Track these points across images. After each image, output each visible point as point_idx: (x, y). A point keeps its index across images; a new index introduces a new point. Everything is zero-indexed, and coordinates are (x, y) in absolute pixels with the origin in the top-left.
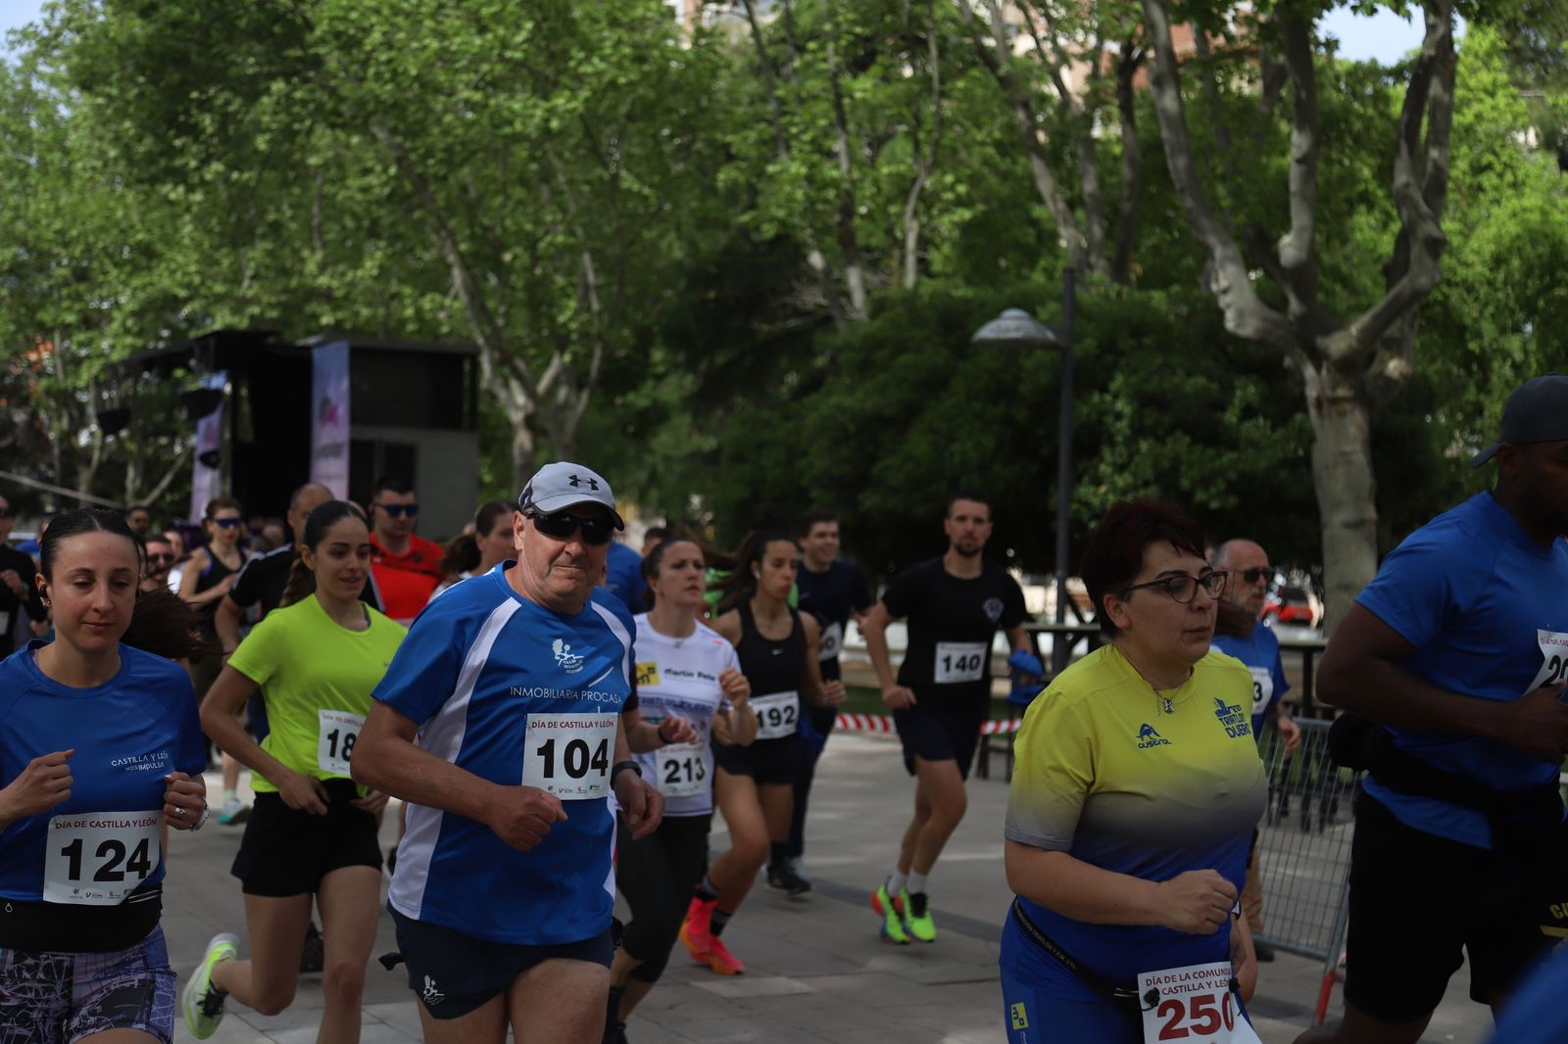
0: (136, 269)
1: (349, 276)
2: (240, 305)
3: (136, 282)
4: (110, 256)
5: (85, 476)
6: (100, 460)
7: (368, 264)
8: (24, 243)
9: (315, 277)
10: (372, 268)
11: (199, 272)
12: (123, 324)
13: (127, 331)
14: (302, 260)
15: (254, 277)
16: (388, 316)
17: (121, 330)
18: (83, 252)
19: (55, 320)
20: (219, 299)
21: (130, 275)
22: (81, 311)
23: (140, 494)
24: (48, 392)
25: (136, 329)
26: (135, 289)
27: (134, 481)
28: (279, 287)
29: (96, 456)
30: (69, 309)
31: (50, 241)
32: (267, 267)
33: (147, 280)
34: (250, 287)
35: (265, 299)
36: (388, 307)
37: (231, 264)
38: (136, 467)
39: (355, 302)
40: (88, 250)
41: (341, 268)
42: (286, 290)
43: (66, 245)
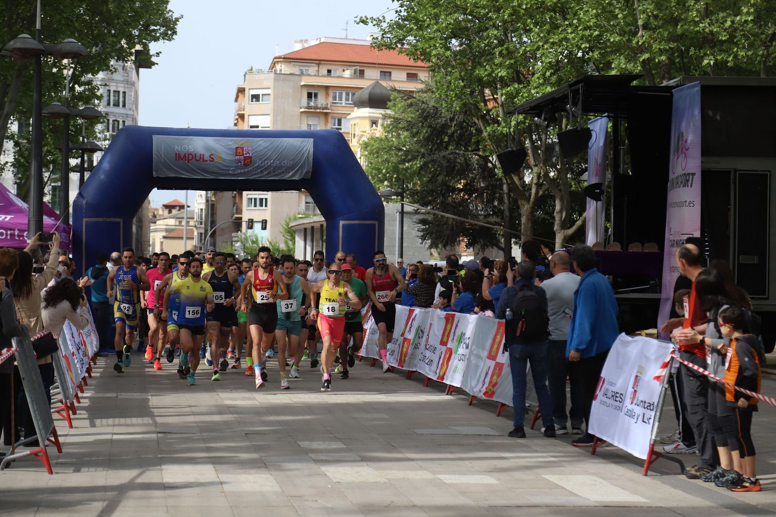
0: (555, 27)
1: (729, 23)
2: (633, 53)
3: (555, 38)
4: (531, 17)
5: (525, 208)
6: (537, 193)
7: (745, 10)
8: (464, 11)
9: (696, 24)
10: (748, 13)
11: (597, 26)
12: (544, 75)
13: (546, 81)
14: (688, 10)
15: (645, 27)
16: (769, 55)
17: (541, 81)
18: (511, 15)
19: (490, 75)
20: (617, 49)
21: (549, 32)
22: (510, 66)
23: (565, 225)
24: (492, 137)
25: (554, 79)
26: (553, 43)
27: (561, 211)
28: (666, 34)
29: (533, 191)
30: (500, 65)
31: (484, 8)
32: (656, 17)
33: (562, 36)
34: (643, 36)
35: (655, 46)
36: (767, 48)
37: (625, 17)
38: (562, 200)
39: (736, 44)
40: (515, 12)
41: (721, 15)
42: (673, 38)
43: (498, 10)
